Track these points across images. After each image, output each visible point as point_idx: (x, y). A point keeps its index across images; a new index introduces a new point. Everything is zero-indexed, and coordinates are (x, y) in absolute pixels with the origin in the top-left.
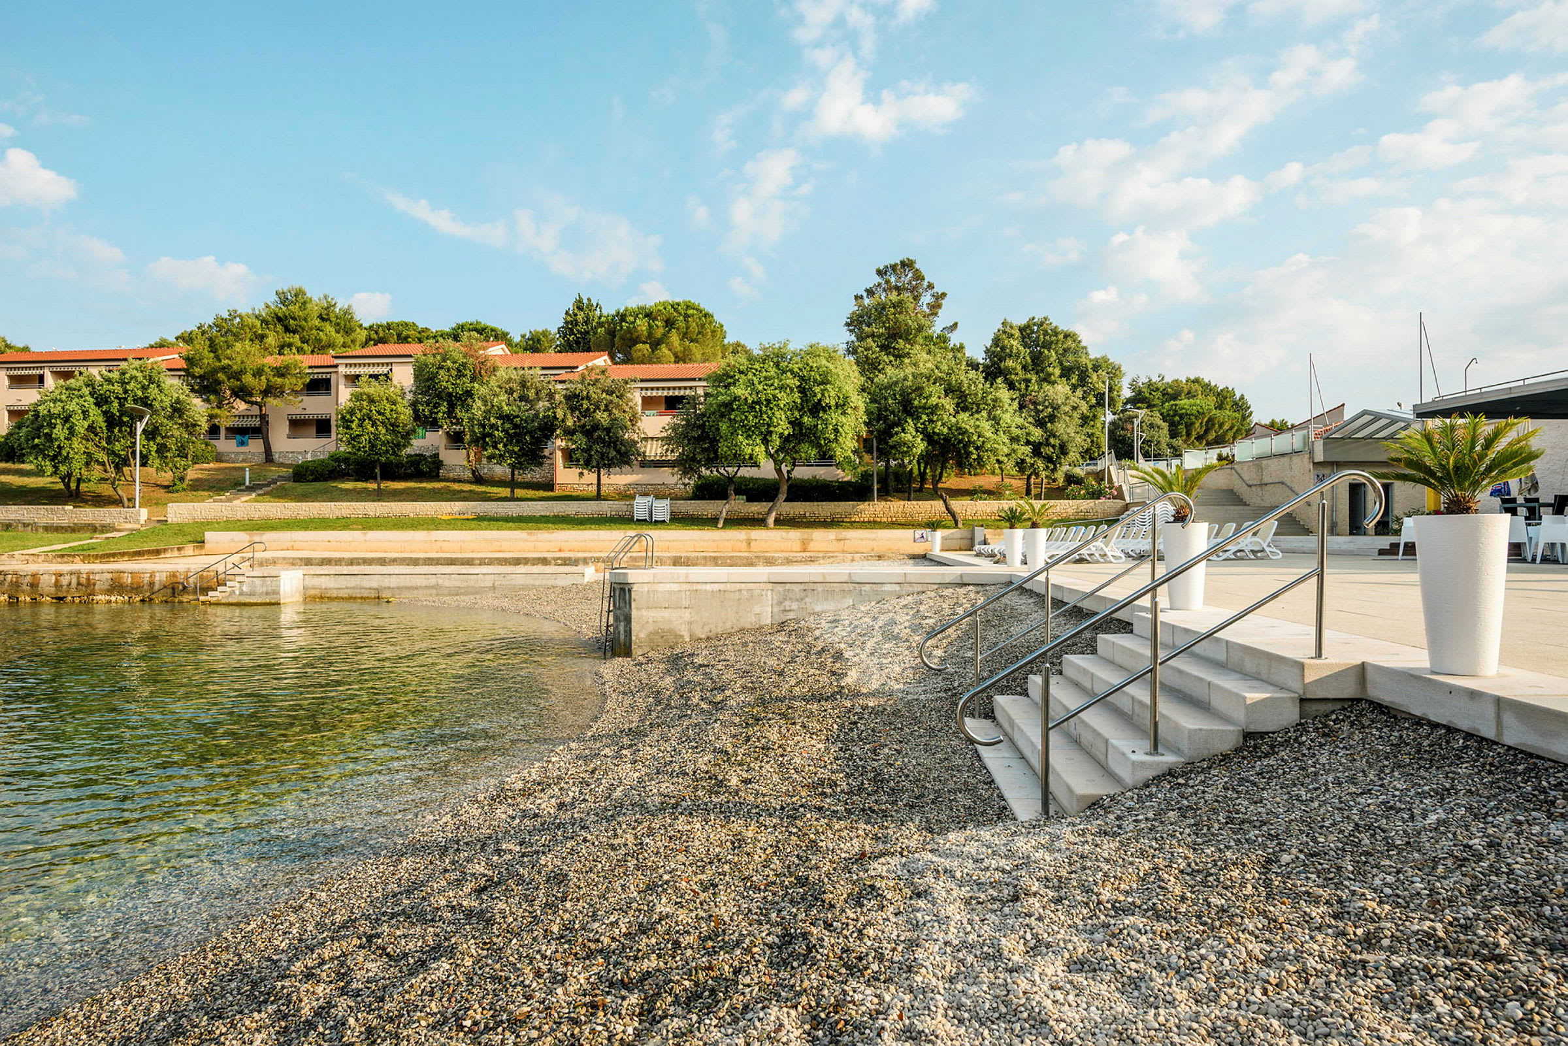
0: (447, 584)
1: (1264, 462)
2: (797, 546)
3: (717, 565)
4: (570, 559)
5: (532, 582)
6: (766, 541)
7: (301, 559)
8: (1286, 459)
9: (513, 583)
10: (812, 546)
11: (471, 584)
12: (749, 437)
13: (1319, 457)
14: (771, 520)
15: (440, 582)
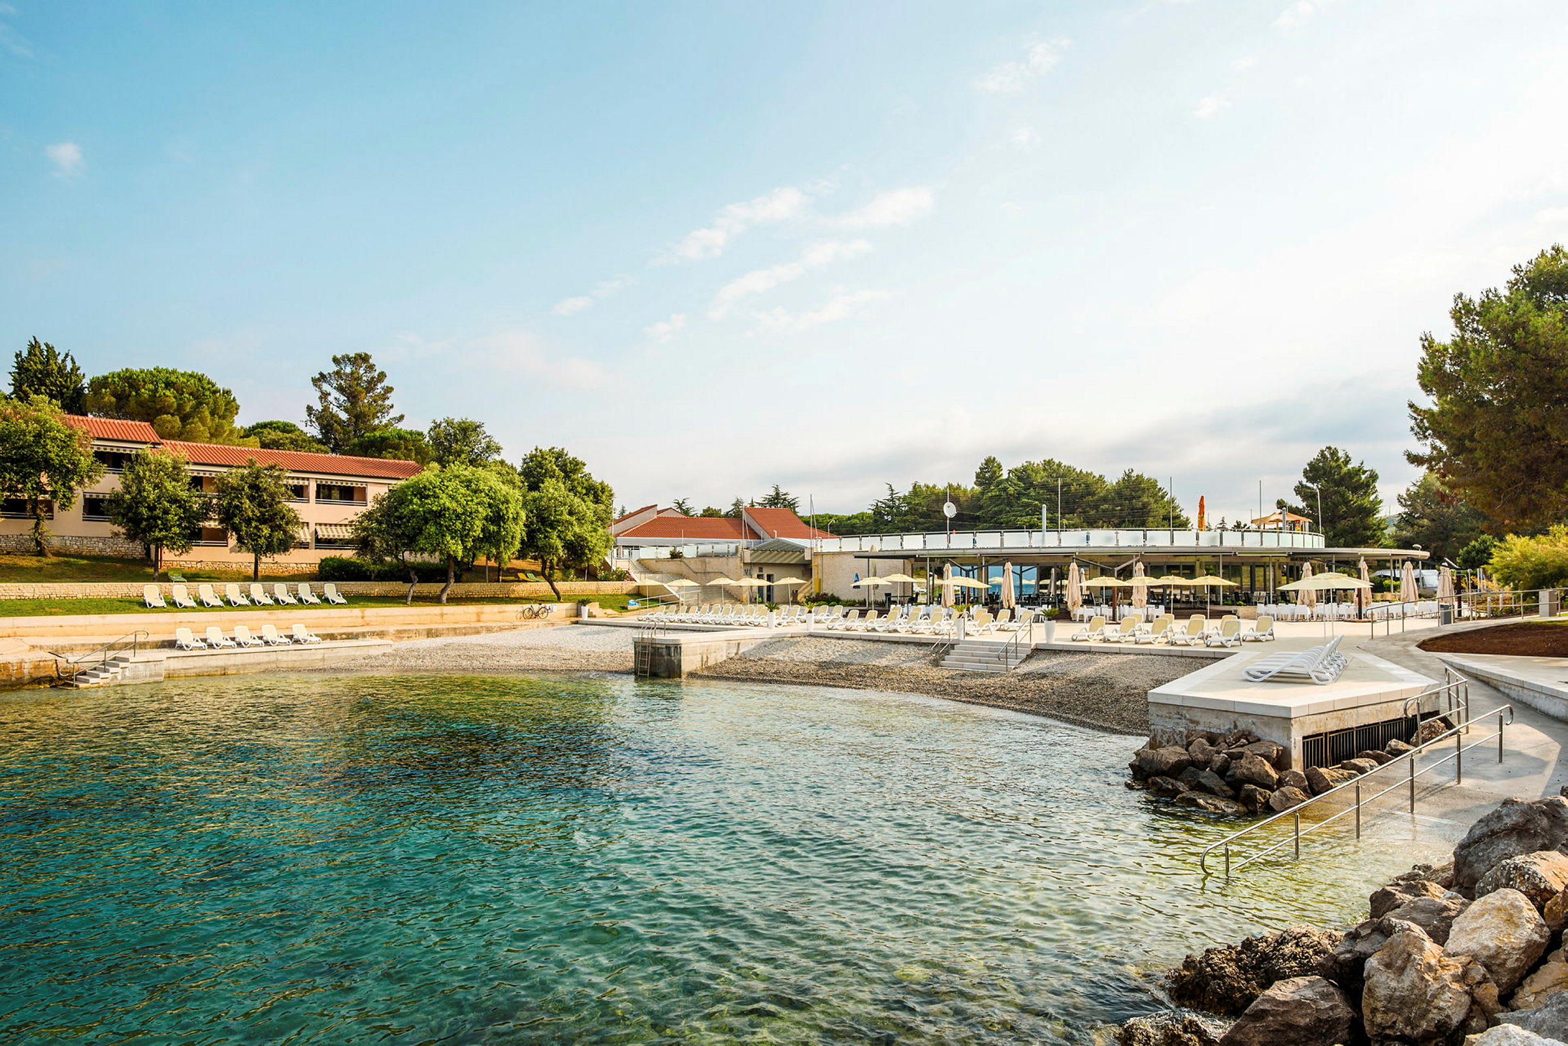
0: (285, 658)
1: (707, 560)
2: (474, 618)
3: (456, 634)
4: (352, 634)
5: (353, 653)
6: (453, 614)
7: (102, 645)
8: (723, 560)
9: (338, 654)
10: (483, 617)
11: (305, 657)
12: (452, 538)
13: (748, 560)
14: (444, 597)
15: (280, 657)
